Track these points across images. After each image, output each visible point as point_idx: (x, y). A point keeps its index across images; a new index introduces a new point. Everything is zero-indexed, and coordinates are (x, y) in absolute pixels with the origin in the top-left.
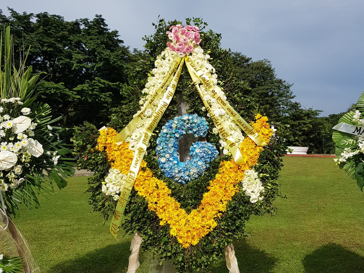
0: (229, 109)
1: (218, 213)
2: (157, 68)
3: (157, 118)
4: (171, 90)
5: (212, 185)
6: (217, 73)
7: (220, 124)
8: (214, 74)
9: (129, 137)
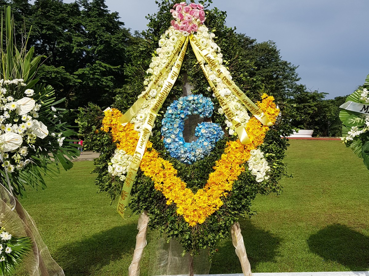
0: (235, 89)
1: (224, 192)
2: (161, 47)
3: (162, 99)
4: (176, 70)
5: (218, 165)
6: (222, 52)
7: (226, 104)
8: (219, 53)
9: (134, 118)
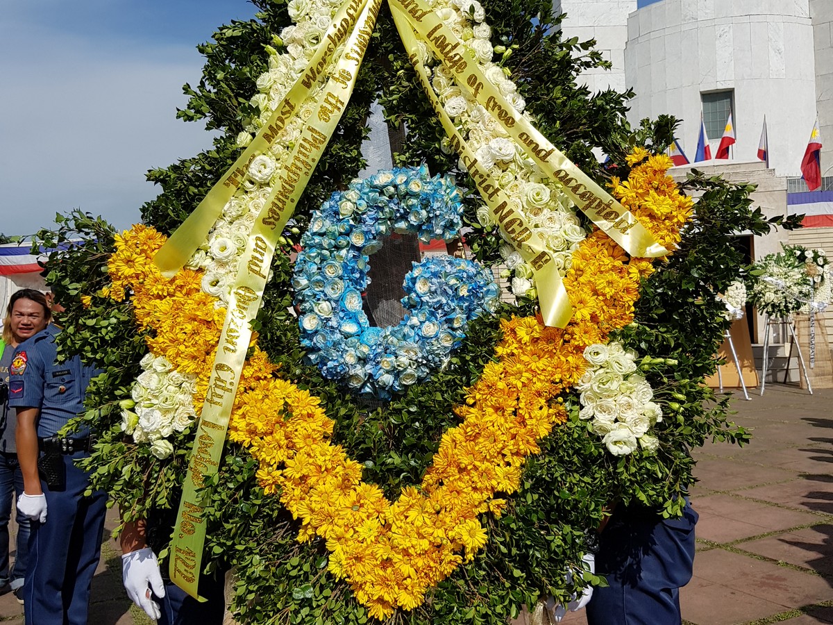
0: (525, 136)
1: (491, 497)
3: (293, 187)
4: (339, 90)
5: (472, 402)
7: (497, 191)
8: (479, 24)
9: (203, 253)
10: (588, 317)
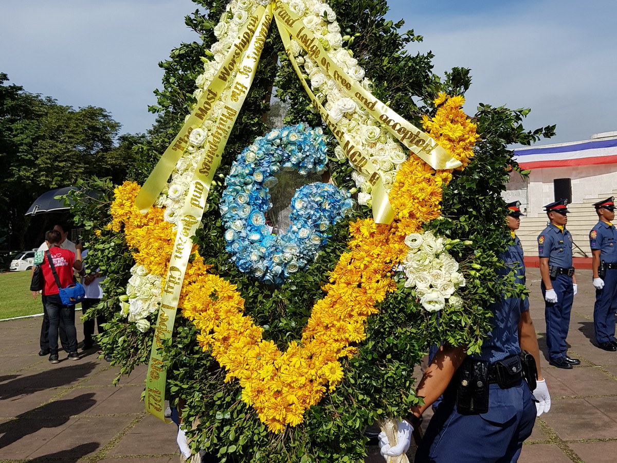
1: (347, 346)
2: (218, 41)
3: (217, 147)
4: (244, 80)
5: (332, 281)
6: (338, 20)
7: (343, 134)
8: (331, 23)
9: (165, 196)
10: (407, 215)
